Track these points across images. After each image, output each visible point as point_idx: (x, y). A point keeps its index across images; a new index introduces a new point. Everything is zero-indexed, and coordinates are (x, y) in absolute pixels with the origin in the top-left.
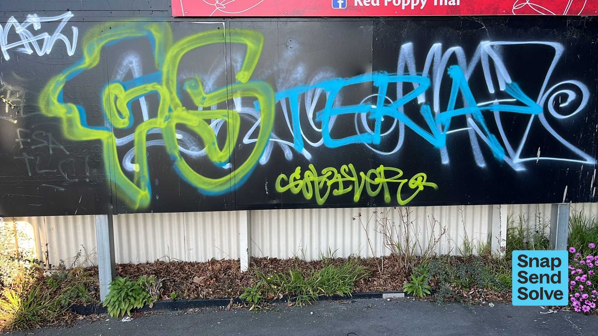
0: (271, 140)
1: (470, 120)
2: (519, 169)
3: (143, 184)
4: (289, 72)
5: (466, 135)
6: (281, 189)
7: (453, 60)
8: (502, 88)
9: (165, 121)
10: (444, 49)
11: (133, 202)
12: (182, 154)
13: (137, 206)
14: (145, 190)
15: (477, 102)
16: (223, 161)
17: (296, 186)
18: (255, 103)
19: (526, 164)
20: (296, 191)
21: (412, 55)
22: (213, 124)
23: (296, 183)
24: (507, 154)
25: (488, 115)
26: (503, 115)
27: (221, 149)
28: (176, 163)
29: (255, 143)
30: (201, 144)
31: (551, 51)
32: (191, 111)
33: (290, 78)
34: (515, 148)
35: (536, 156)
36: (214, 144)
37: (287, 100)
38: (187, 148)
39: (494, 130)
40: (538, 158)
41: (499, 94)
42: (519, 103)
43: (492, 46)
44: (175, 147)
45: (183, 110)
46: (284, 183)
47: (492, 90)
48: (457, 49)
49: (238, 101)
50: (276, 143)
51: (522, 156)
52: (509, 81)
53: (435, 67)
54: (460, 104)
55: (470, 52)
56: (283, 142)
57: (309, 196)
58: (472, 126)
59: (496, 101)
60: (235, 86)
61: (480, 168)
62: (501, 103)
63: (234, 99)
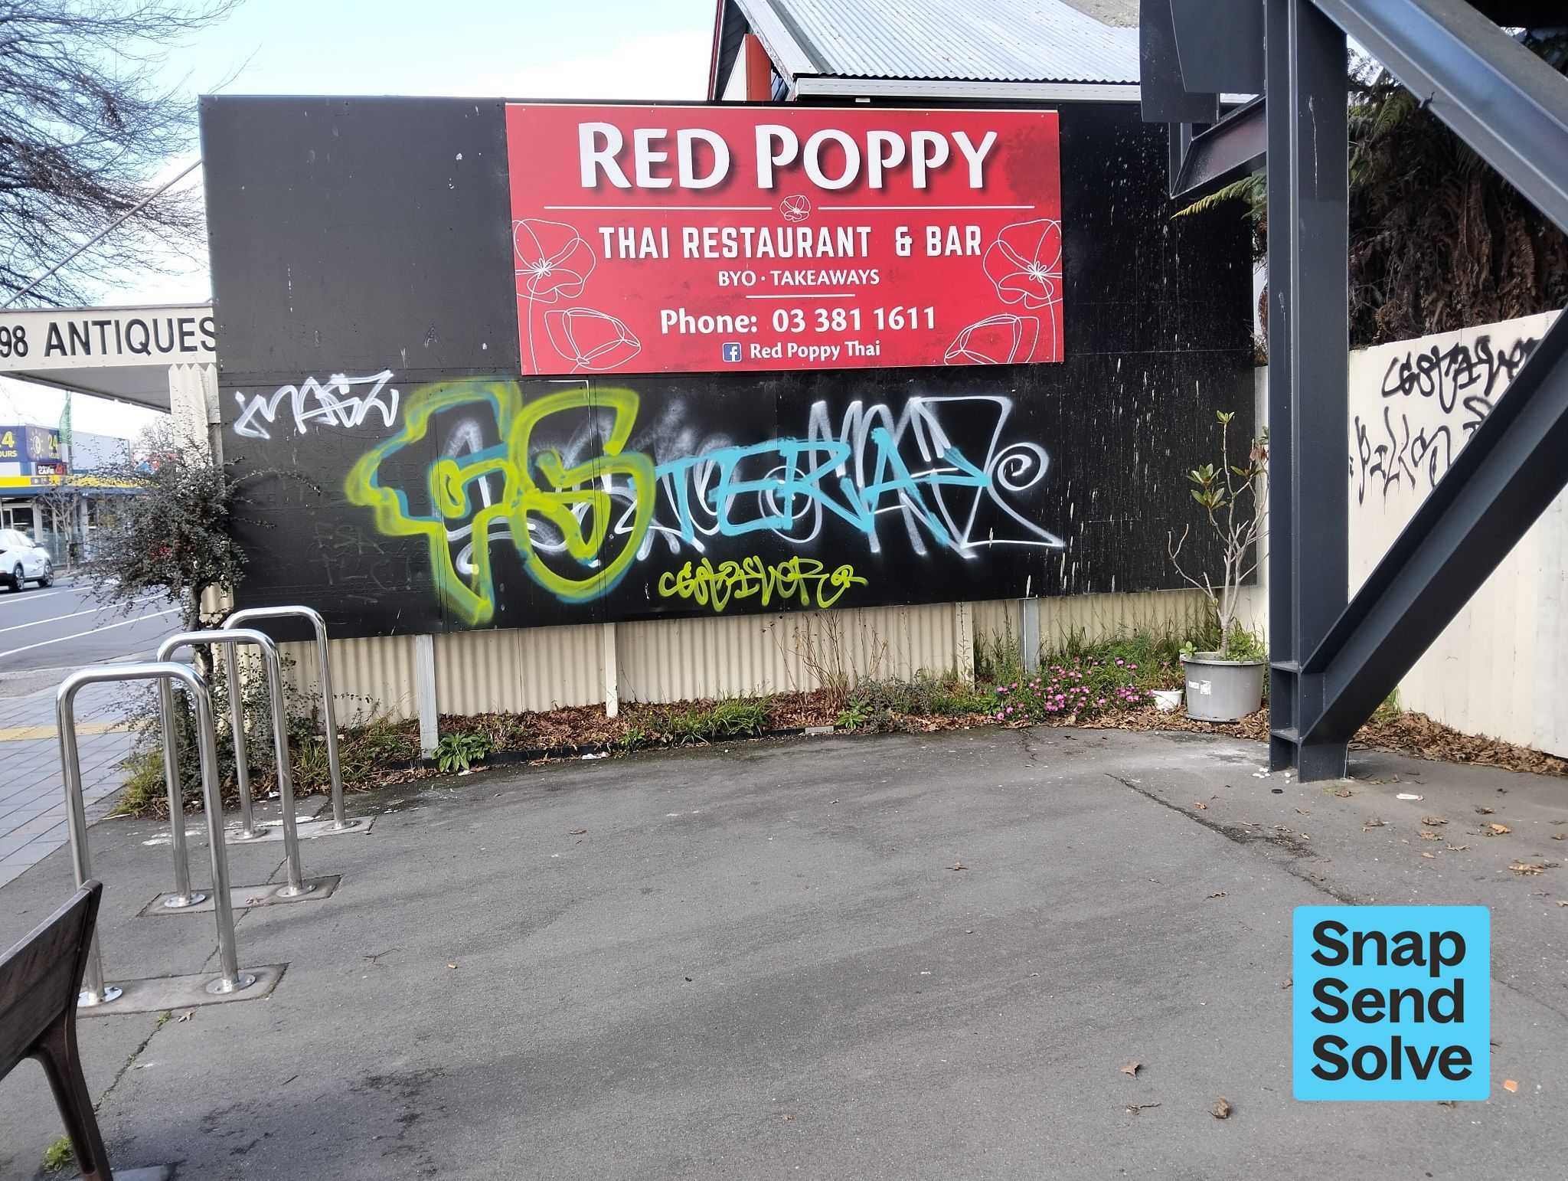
0: (651, 527)
1: (903, 496)
2: (969, 556)
3: (483, 591)
4: (672, 441)
5: (899, 514)
6: (665, 593)
7: (877, 421)
8: (940, 455)
9: (512, 507)
10: (865, 409)
11: (471, 616)
12: (536, 550)
13: (475, 621)
14: (486, 599)
15: (910, 473)
16: (590, 557)
17: (686, 587)
18: (629, 481)
19: (976, 549)
20: (686, 594)
21: (826, 417)
22: (576, 509)
23: (686, 583)
24: (953, 538)
25: (925, 489)
26: (942, 487)
27: (586, 541)
28: (527, 562)
29: (631, 532)
30: (560, 536)
31: (997, 408)
32: (545, 493)
33: (674, 448)
34: (962, 530)
35: (989, 539)
36: (577, 535)
37: (671, 476)
38: (542, 542)
39: (933, 507)
40: (991, 542)
41: (937, 463)
42: (961, 473)
43: (924, 404)
44: (527, 541)
45: (536, 493)
46: (670, 584)
47: (927, 458)
48: (882, 408)
49: (607, 480)
50: (658, 531)
51: (971, 540)
52: (948, 446)
53: (855, 431)
54: (889, 476)
55: (897, 411)
56: (666, 530)
57: (702, 600)
58: (905, 504)
59: (934, 471)
60: (602, 460)
61: (919, 557)
62: (940, 473)
63: (602, 477)
